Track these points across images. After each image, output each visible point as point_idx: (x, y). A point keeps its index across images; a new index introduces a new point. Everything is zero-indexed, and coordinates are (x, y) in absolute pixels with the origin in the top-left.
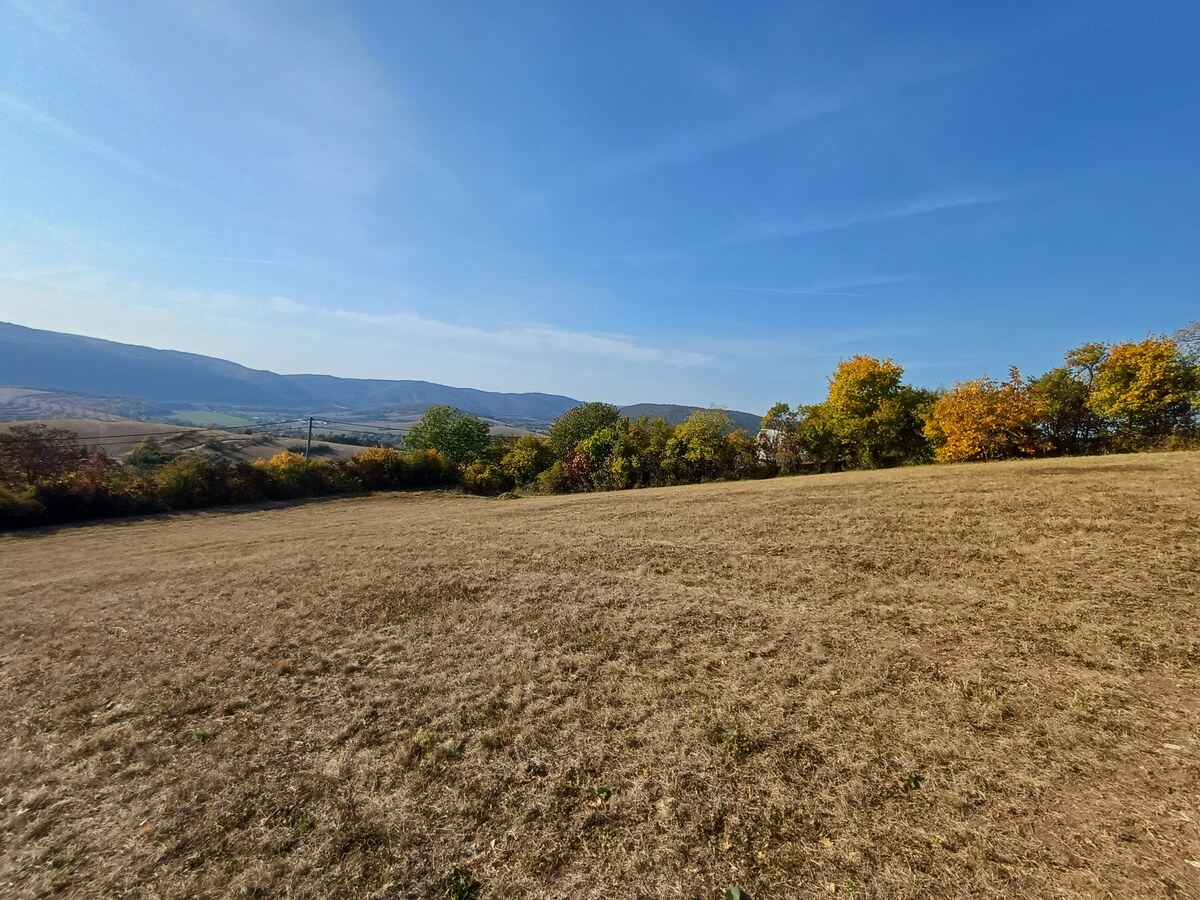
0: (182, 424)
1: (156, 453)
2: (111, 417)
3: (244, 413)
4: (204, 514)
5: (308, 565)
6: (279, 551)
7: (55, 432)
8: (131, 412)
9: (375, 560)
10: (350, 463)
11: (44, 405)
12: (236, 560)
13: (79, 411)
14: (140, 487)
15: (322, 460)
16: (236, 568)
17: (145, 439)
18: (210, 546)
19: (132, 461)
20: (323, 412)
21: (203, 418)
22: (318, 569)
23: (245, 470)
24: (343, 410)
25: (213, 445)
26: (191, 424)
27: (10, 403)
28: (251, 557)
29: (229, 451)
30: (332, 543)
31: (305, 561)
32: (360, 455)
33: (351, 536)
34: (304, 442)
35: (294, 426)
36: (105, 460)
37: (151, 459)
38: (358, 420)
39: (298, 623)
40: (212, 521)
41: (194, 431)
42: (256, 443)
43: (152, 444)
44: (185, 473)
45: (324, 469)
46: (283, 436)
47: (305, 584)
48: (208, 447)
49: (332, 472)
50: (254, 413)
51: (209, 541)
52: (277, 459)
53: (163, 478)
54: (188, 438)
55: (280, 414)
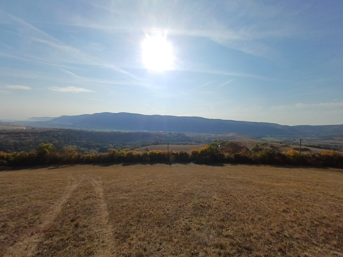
0: (264, 141)
1: (258, 148)
2: (249, 139)
3: (280, 138)
4: (268, 166)
5: (297, 195)
6: (288, 184)
7: (238, 143)
8: (253, 138)
9: (330, 202)
10: (317, 155)
11: (237, 136)
12: (274, 184)
13: (243, 138)
14: (254, 157)
15: (305, 153)
16: (273, 187)
17: (255, 144)
18: (269, 176)
19: (253, 150)
20: (305, 137)
21: (269, 139)
22: (301, 198)
23: (280, 155)
24: (313, 136)
25: (272, 146)
26: (266, 141)
27: (232, 136)
28: (279, 184)
29: (276, 148)
30: (308, 187)
31: (297, 192)
32: (321, 153)
33: (317, 185)
34: (299, 147)
35: (295, 142)
36: (248, 149)
37: (257, 149)
38: (320, 140)
39: (290, 224)
40: (270, 168)
41: (267, 143)
42: (283, 146)
43: (257, 146)
44: (263, 154)
45: (306, 156)
46: (292, 145)
47: (296, 204)
48: (270, 147)
49: (309, 158)
50: (283, 138)
51: (269, 175)
52: (289, 152)
53: (259, 155)
54: (265, 144)
55: (291, 138)
